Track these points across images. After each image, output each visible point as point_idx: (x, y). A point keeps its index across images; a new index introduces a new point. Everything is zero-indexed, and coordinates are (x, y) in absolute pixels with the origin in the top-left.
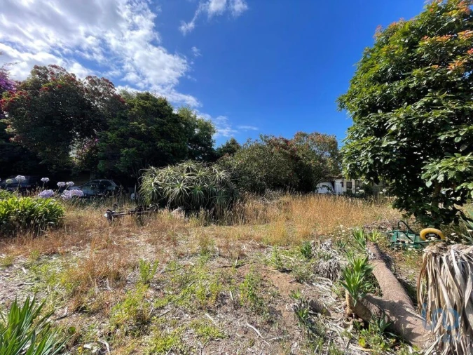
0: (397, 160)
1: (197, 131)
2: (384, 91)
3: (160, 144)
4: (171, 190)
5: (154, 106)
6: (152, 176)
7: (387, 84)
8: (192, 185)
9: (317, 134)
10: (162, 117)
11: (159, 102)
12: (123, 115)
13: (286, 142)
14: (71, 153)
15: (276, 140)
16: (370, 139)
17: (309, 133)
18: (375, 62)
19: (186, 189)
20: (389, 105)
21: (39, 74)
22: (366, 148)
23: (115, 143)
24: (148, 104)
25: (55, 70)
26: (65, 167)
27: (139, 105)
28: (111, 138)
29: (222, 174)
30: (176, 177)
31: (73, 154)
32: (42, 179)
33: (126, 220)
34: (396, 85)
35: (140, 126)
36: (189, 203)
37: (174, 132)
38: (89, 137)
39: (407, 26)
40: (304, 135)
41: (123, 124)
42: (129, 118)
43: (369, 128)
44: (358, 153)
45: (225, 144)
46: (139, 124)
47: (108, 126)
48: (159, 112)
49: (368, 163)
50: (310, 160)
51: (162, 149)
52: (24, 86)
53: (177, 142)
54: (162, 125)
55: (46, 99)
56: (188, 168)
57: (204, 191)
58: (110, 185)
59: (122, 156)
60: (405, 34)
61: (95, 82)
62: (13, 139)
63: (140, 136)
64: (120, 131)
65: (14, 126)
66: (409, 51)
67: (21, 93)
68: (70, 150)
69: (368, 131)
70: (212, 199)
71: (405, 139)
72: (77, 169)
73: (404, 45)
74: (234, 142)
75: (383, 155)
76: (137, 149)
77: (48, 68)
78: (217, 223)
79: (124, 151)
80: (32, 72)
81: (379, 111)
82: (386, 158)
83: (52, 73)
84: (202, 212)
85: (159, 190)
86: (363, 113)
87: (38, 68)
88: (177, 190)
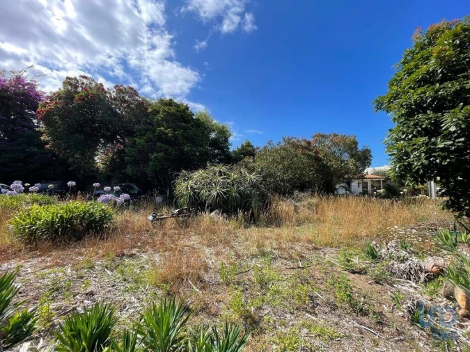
0: (456, 160)
1: (213, 135)
2: (437, 92)
3: (186, 149)
4: (207, 193)
5: (178, 111)
6: (185, 180)
7: (438, 85)
8: (227, 188)
9: (335, 135)
10: (185, 121)
11: (182, 108)
12: (149, 121)
13: (309, 143)
14: (96, 158)
15: (298, 141)
16: (421, 140)
17: (327, 133)
18: (420, 63)
19: (223, 192)
20: (441, 105)
21: (71, 84)
22: (419, 149)
23: (144, 148)
24: (173, 110)
25: (85, 81)
26: (91, 172)
27: (164, 111)
28: (140, 143)
29: (253, 177)
30: (211, 180)
31: (98, 159)
32: (94, 184)
33: (170, 223)
34: (450, 85)
35: (167, 131)
36: (227, 205)
37: (198, 136)
38: (112, 143)
39: (459, 28)
40: (323, 136)
41: (149, 130)
42: (155, 124)
43: (420, 129)
44: (407, 154)
45: (240, 147)
46: (166, 129)
47: (134, 133)
48: (182, 117)
49: (422, 164)
50: (330, 161)
51: (188, 153)
52: (58, 96)
53: (202, 146)
54: (186, 129)
55: (80, 107)
56: (220, 172)
57: (240, 194)
58: (133, 189)
59: (151, 160)
60: (456, 35)
61: (121, 90)
62: (48, 146)
63: (167, 141)
64: (148, 137)
65: (50, 134)
66: (461, 52)
67: (56, 103)
68: (95, 155)
69: (418, 131)
70: (247, 202)
71: (462, 139)
72: (101, 173)
73: (455, 46)
74: (249, 145)
75: (439, 156)
76: (165, 154)
77: (78, 78)
78: (258, 225)
79: (152, 156)
80: (64, 83)
81: (428, 112)
82: (444, 158)
83: (83, 83)
84: (241, 214)
85: (195, 193)
86: (410, 114)
87: (70, 79)
88: (214, 193)
